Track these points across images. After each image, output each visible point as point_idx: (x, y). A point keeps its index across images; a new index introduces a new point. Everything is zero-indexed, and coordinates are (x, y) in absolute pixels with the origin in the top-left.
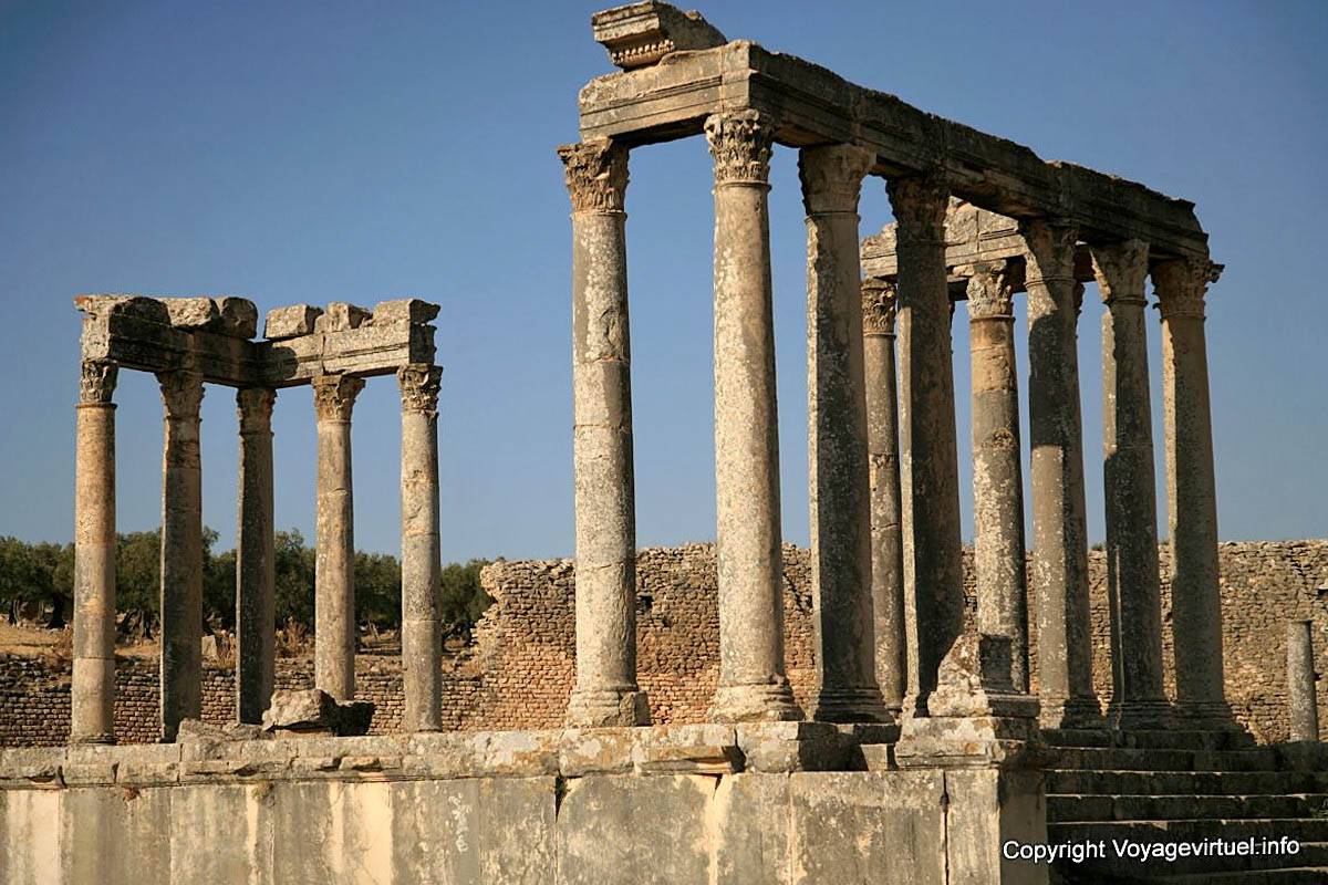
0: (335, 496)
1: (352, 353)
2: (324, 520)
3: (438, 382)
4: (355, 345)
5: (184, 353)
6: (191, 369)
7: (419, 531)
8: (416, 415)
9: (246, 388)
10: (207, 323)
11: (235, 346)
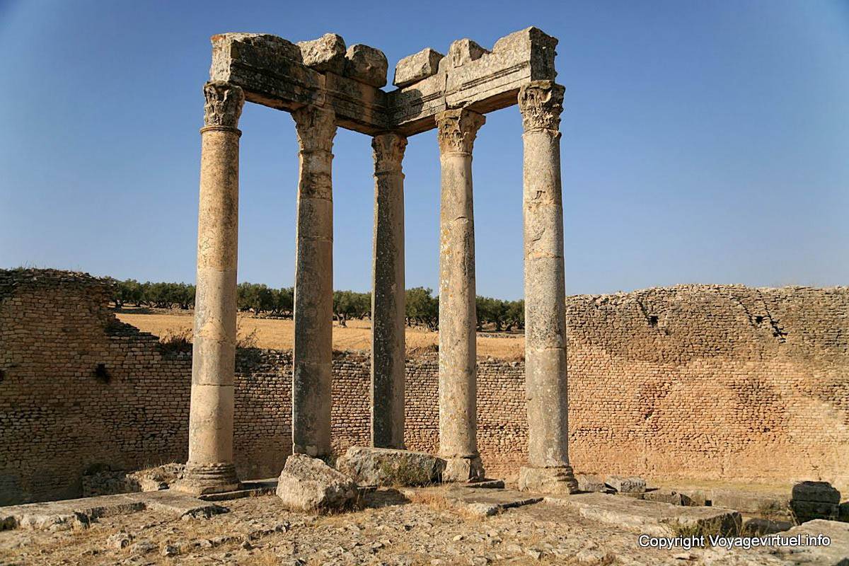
0: (457, 225)
1: (472, 84)
2: (446, 247)
3: (560, 101)
4: (477, 74)
5: (315, 90)
6: (323, 107)
7: (543, 254)
8: (539, 134)
9: (381, 133)
10: (334, 57)
11: (367, 94)
